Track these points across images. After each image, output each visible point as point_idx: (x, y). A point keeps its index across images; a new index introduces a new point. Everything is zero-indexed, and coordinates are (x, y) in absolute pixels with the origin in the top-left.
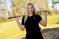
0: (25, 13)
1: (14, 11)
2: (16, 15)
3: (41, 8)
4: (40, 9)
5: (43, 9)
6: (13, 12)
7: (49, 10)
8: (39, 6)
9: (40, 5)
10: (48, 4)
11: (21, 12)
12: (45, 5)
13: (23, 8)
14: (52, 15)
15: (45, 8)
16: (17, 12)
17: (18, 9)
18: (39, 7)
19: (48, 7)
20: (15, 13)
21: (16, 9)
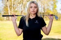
0: (22, 12)
1: (7, 6)
2: (8, 13)
3: (46, 8)
4: (44, 10)
5: (48, 10)
6: (5, 8)
7: (57, 13)
8: (43, 5)
9: (45, 4)
10: (56, 4)
11: (16, 10)
12: (52, 5)
13: (21, 5)
14: (59, 20)
15: (51, 9)
16: (11, 9)
17: (13, 5)
18: (43, 7)
19: (56, 8)
20: (8, 11)
21: (10, 5)
